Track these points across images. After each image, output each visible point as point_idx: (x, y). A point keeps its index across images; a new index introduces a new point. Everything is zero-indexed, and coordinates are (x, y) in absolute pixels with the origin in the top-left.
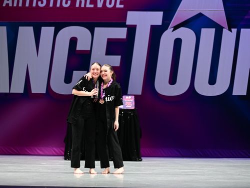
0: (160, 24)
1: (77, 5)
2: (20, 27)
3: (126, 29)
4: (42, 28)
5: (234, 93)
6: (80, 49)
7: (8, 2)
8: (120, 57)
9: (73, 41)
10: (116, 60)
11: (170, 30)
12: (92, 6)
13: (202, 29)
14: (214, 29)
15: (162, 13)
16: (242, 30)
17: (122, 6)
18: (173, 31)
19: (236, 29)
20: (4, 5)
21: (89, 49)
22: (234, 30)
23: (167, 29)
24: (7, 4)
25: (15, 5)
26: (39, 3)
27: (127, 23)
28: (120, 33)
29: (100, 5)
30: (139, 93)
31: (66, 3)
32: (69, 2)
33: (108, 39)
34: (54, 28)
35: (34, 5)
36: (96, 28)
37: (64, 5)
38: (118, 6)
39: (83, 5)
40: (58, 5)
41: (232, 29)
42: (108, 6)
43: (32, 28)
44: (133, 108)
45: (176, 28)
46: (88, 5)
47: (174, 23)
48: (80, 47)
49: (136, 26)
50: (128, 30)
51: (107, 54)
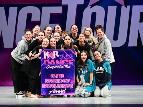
0: (83, 3)
3: (62, 7)
5: (129, 45)
6: (34, 20)
9: (29, 16)
11: (89, 7)
13: (109, 6)
14: (116, 6)
16: (133, 6)
18: (91, 8)
19: (130, 6)
21: (39, 20)
22: (129, 7)
23: (87, 7)
27: (62, 4)
28: (58, 10)
33: (51, 14)
36: (43, 7)
41: (127, 6)
43: (3, 8)
45: (92, 6)
47: (91, 3)
48: (32, 20)
49: (68, 5)
50: (63, 8)
51: (50, 23)
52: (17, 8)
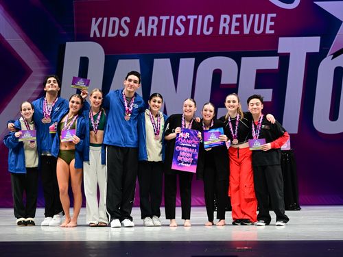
0: (318, 51)
1: (221, 32)
2: (155, 60)
3: (278, 57)
4: (181, 60)
6: (225, 83)
7: (140, 31)
8: (271, 90)
9: (217, 74)
10: (267, 94)
11: (329, 57)
12: (238, 33)
15: (319, 38)
17: (273, 32)
18: (333, 58)
20: (136, 35)
21: (236, 82)
23: (326, 57)
24: (140, 34)
25: (149, 34)
26: (177, 31)
27: (280, 51)
28: (272, 63)
29: (247, 31)
30: (295, 131)
31: (208, 30)
32: (211, 29)
33: (257, 70)
34: (194, 59)
35: (171, 34)
36: (243, 59)
37: (205, 32)
38: (268, 31)
39: (227, 33)
40: (198, 33)
42: (256, 32)
43: (169, 60)
44: (289, 149)
45: (335, 55)
46: (233, 32)
47: (332, 50)
48: (223, 82)
49: (289, 54)
50: (280, 59)
51: (257, 87)
52: (193, 60)
